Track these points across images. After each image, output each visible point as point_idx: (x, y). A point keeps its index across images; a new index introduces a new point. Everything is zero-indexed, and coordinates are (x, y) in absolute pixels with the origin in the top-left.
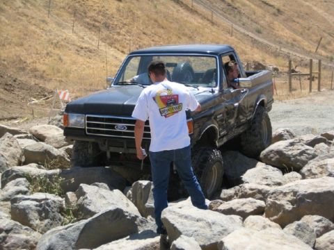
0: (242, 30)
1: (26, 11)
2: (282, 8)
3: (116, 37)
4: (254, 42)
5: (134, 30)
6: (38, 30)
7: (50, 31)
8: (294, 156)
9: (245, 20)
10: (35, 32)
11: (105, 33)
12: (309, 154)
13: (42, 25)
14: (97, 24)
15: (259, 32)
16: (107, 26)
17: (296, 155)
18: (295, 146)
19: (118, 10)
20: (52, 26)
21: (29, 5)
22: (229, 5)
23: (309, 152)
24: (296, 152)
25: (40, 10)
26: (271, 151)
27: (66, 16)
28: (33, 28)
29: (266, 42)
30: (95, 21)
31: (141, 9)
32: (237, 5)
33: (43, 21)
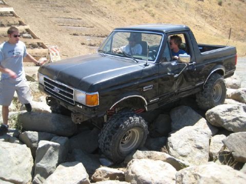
1: (176, 9)
3: (214, 21)
5: (224, 19)
6: (179, 17)
7: (184, 18)
8: (227, 122)
10: (177, 18)
11: (210, 19)
12: (241, 121)
13: (182, 15)
14: (207, 15)
16: (211, 16)
17: (230, 121)
18: (232, 112)
19: (219, 10)
20: (186, 15)
21: (178, 7)
23: (242, 119)
24: (230, 118)
25: (182, 9)
26: (212, 113)
27: (194, 12)
28: (177, 16)
30: (206, 14)
31: (230, 10)
33: (183, 14)
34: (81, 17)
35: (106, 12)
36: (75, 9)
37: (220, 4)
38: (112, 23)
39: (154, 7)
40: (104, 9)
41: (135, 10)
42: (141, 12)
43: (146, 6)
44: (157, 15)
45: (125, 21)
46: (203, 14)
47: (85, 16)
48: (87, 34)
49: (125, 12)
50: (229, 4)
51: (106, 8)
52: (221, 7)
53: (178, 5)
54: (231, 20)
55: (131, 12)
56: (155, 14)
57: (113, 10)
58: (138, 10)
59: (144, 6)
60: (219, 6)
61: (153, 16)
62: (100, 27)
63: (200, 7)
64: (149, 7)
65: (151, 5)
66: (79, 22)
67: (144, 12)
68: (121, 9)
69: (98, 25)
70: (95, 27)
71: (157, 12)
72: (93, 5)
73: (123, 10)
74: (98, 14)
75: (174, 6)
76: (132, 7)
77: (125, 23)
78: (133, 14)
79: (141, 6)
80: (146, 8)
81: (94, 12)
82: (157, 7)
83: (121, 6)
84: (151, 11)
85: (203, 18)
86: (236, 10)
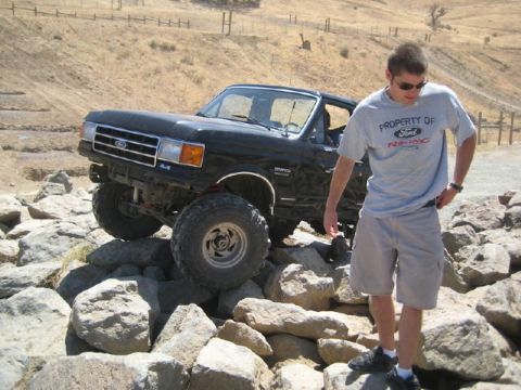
0: (462, 84)
1: (252, 67)
2: (509, 64)
4: (473, 95)
9: (468, 74)
15: (480, 85)
16: (324, 79)
19: (341, 66)
20: (271, 79)
21: (256, 61)
22: (455, 61)
25: (265, 66)
27: (288, 70)
29: (484, 94)
30: (314, 74)
31: (365, 65)
32: (464, 61)
34: (23, 90)
35: (90, 76)
36: (15, 72)
37: (345, 54)
38: (97, 100)
39: (204, 64)
40: (85, 70)
41: (157, 71)
42: (170, 75)
43: (184, 61)
44: (208, 80)
45: (130, 95)
46: (307, 74)
47: (34, 86)
48: (27, 125)
49: (135, 76)
50: (364, 55)
51: (90, 68)
52: (346, 61)
53: (256, 58)
54: (366, 84)
55: (149, 75)
56: (203, 78)
57: (107, 72)
58: (164, 71)
59: (178, 62)
60: (342, 59)
61: (198, 82)
62: (64, 109)
63: (302, 61)
64: (192, 64)
65: (196, 60)
66: (14, 101)
67: (179, 74)
68: (127, 70)
69: (58, 106)
70: (53, 111)
71: (208, 72)
72: (62, 64)
73: (130, 72)
74: (68, 82)
75: (247, 60)
76: (152, 65)
77: (128, 99)
78: (153, 80)
79: (174, 63)
80: (183, 65)
81: (61, 77)
82: (211, 64)
83: (127, 63)
84: (193, 72)
85: (308, 82)
86: (378, 64)
